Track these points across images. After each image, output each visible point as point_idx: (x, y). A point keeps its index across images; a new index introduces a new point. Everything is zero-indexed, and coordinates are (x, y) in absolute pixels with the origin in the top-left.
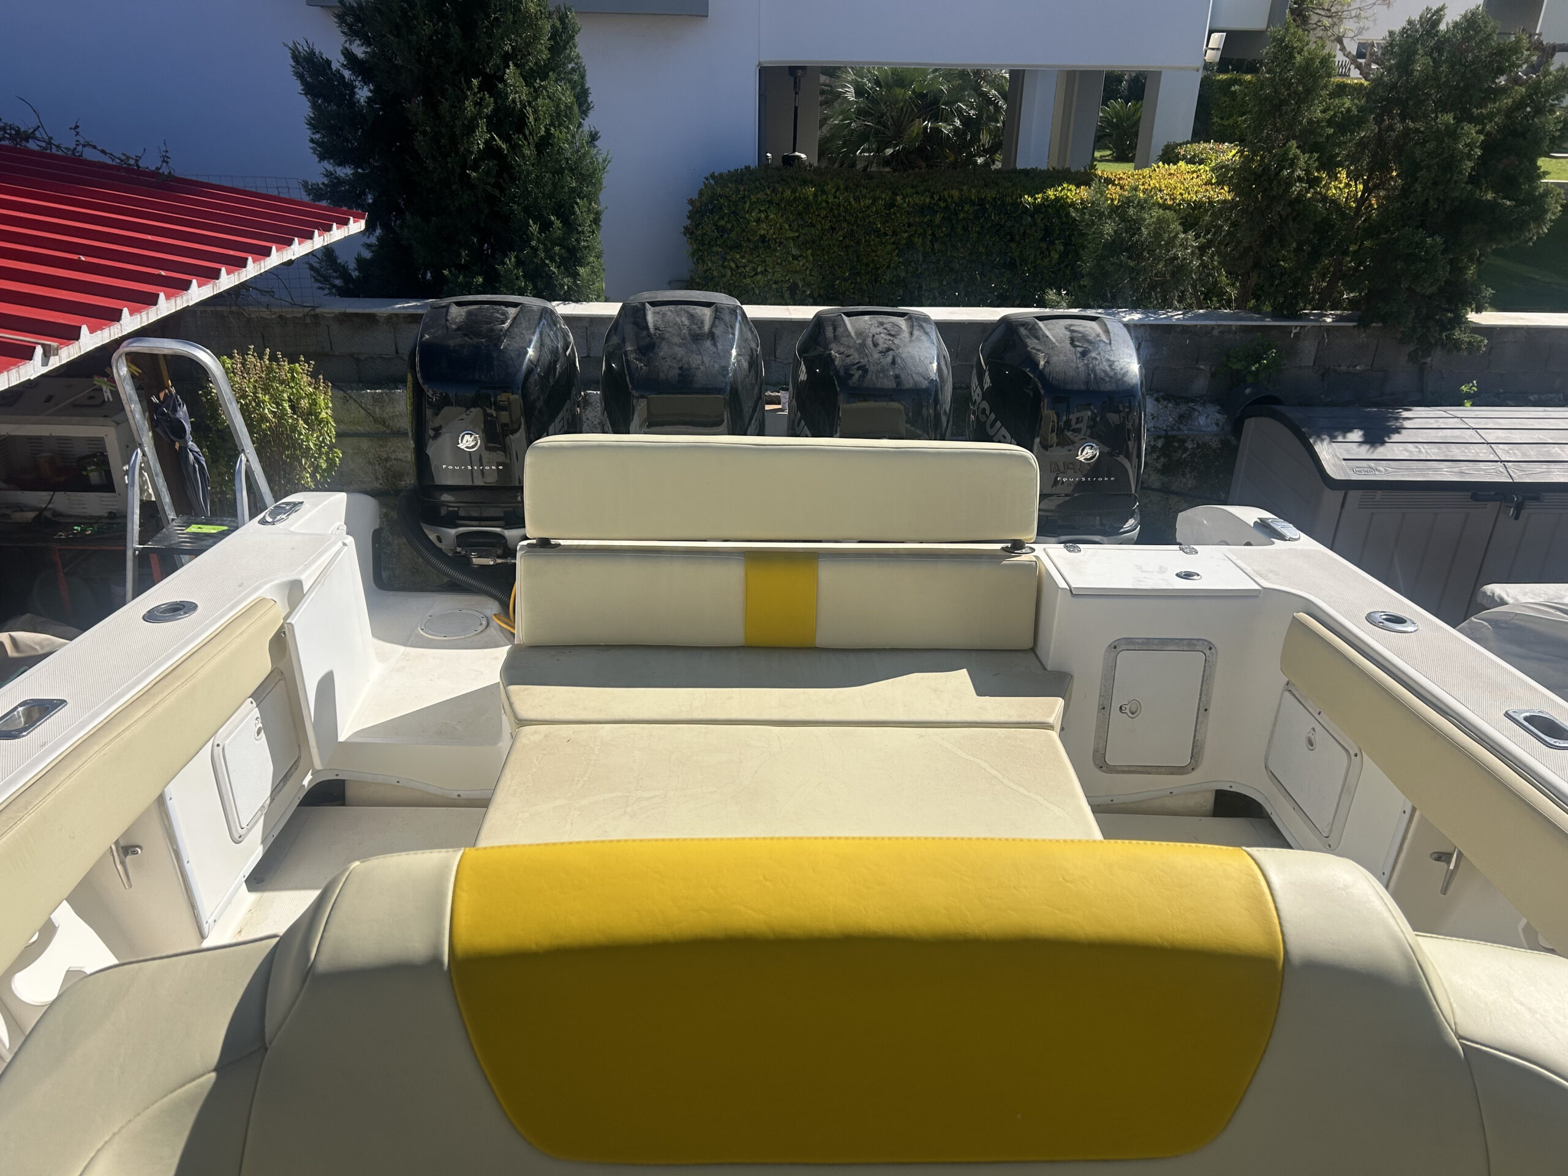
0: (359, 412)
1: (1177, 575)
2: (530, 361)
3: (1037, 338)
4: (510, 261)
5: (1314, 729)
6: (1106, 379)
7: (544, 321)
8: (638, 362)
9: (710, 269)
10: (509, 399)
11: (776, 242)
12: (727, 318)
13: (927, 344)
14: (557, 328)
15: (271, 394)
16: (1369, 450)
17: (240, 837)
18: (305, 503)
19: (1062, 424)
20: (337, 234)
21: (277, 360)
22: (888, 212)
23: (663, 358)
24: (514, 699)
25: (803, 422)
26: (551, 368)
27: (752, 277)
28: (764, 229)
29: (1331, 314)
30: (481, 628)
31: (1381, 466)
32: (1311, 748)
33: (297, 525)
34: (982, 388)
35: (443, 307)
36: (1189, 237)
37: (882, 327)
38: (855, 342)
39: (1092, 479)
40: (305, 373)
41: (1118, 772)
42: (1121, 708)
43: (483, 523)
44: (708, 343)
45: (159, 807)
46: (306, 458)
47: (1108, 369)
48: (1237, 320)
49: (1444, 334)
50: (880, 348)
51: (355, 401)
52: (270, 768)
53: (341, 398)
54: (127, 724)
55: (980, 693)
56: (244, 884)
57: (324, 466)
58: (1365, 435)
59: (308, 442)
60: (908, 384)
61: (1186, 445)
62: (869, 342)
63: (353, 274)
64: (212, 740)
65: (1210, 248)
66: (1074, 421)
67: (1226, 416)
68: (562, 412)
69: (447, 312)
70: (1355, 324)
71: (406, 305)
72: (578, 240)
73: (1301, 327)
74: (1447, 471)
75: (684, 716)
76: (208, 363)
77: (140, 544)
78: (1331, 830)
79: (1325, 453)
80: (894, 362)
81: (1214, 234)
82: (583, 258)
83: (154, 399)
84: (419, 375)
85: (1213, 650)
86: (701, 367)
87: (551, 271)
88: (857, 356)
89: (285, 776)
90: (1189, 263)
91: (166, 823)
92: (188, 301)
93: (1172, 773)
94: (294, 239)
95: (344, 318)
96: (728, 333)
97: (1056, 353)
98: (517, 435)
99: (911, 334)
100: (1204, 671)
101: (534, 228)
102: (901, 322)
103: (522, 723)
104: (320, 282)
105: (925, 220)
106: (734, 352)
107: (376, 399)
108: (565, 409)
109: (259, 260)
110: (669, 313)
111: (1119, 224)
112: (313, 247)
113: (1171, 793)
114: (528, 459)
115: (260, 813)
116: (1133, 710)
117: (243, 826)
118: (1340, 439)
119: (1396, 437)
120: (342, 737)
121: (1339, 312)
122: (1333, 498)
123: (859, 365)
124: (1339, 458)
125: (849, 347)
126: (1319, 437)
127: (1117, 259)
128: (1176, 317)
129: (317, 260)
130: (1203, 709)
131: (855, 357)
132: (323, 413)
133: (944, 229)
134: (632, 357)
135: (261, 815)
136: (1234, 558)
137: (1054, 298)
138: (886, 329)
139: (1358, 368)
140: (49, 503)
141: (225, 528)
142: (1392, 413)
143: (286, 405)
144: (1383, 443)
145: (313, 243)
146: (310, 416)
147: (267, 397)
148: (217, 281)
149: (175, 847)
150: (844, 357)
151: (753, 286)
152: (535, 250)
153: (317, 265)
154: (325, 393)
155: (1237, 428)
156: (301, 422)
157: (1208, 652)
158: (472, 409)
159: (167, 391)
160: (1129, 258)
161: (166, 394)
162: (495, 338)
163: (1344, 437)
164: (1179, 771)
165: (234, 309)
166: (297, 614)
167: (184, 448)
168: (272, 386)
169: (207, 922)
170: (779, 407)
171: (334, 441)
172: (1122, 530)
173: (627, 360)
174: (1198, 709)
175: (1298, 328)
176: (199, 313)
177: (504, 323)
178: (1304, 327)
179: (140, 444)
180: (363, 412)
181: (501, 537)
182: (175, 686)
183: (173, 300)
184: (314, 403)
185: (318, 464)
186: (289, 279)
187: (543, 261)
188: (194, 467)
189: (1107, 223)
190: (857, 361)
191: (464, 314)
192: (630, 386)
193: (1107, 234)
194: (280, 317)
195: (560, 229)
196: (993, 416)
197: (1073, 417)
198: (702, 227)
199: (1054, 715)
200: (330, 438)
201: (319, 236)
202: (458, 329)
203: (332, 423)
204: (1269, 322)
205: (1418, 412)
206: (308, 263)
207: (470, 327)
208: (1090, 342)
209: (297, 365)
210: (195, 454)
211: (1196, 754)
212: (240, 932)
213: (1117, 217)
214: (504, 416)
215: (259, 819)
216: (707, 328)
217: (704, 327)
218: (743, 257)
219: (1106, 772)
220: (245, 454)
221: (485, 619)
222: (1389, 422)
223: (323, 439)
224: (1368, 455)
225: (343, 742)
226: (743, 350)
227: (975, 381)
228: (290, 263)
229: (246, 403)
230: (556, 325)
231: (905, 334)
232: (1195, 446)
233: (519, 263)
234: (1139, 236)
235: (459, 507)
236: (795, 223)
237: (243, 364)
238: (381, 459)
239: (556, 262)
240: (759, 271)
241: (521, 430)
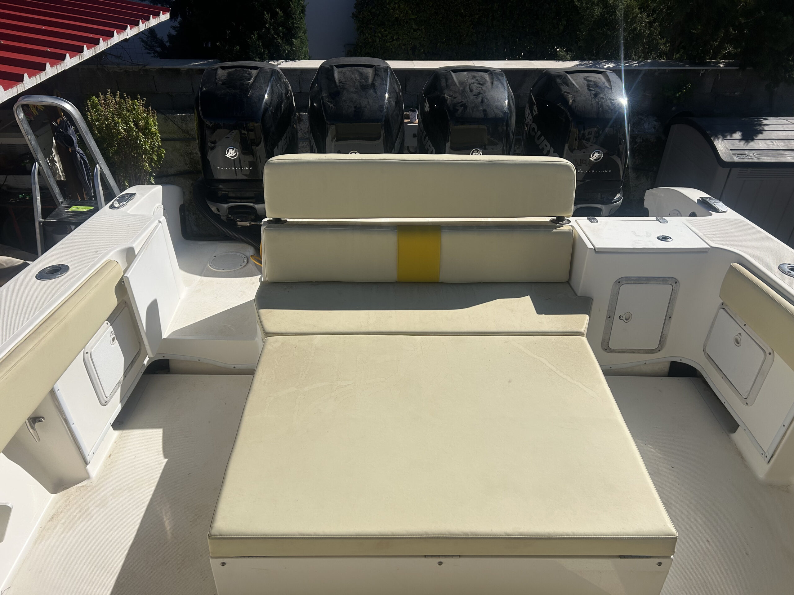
0: (174, 127)
1: (658, 238)
2: (266, 103)
3: (567, 85)
4: (255, 37)
5: (740, 334)
6: (609, 110)
7: (274, 77)
8: (330, 104)
9: (367, 38)
10: (254, 125)
11: (404, 22)
12: (383, 74)
13: (502, 90)
14: (281, 82)
15: (122, 118)
16: (745, 143)
17: (106, 402)
18: (137, 194)
19: (581, 135)
20: (153, 22)
21: (124, 99)
22: (467, 3)
23: (345, 101)
24: (263, 319)
25: (427, 138)
26: (278, 107)
27: (391, 42)
28: (397, 14)
29: (723, 62)
30: (244, 264)
31: (751, 153)
32: (738, 345)
33: (130, 210)
34: (532, 115)
35: (214, 70)
36: (644, 16)
37: (475, 79)
38: (459, 89)
39: (598, 172)
40: (141, 105)
41: (616, 352)
42: (620, 317)
43: (242, 200)
44: (371, 91)
45: (51, 396)
46: (145, 154)
47: (610, 105)
48: (669, 66)
49: (787, 75)
50: (474, 93)
51: (172, 121)
52: (122, 359)
53: (163, 119)
54: (22, 356)
55: (539, 312)
56: (111, 426)
57: (156, 158)
58: (742, 135)
59: (145, 145)
60: (491, 115)
61: (637, 140)
62: (467, 88)
63: (166, 44)
64: (83, 349)
65: (654, 23)
66: (586, 134)
67: (660, 123)
68: (286, 134)
69: (216, 73)
70: (737, 68)
71: (196, 63)
72: (293, 23)
73: (706, 70)
74: (789, 156)
75: (364, 330)
76: (71, 111)
77: (42, 219)
78: (749, 395)
79: (720, 146)
80: (482, 101)
81: (658, 14)
82: (296, 34)
83: (54, 124)
84: (201, 113)
85: (678, 283)
86: (368, 106)
87: (278, 42)
88: (460, 98)
89: (132, 362)
90: (643, 32)
91: (57, 404)
92: (64, 67)
93: (647, 353)
94: (127, 26)
95: (162, 71)
96: (384, 84)
97: (580, 95)
98: (260, 146)
99: (492, 83)
100: (671, 295)
101: (267, 16)
102: (486, 76)
103: (268, 334)
104: (148, 49)
105: (489, 7)
106: (387, 95)
107: (183, 119)
108: (287, 131)
109: (107, 40)
110: (348, 72)
111: (603, 9)
112: (139, 30)
113: (645, 363)
114: (266, 171)
115: (117, 386)
116: (627, 318)
117: (107, 396)
118: (729, 137)
119: (760, 136)
120: (165, 336)
121: (727, 61)
122: (722, 172)
123: (461, 103)
124: (728, 149)
125: (455, 92)
126: (717, 137)
127: (601, 30)
128: (634, 65)
129: (145, 36)
130: (668, 317)
131: (459, 98)
132: (153, 129)
133: (499, 12)
134: (326, 100)
135: (119, 387)
136: (690, 226)
137: (563, 54)
138: (477, 80)
139: (736, 93)
140: (4, 182)
141: (92, 208)
142: (757, 121)
143: (132, 124)
144: (753, 140)
145: (139, 28)
146: (146, 130)
147: (120, 120)
148: (82, 54)
149: (64, 416)
150: (453, 98)
151: (392, 47)
152: (268, 29)
153: (146, 40)
154: (153, 117)
155: (666, 131)
156: (140, 134)
157: (674, 285)
158: (234, 131)
159: (61, 119)
160: (608, 29)
161: (60, 120)
162: (245, 89)
163: (731, 136)
164: (652, 351)
165: (99, 66)
166: (130, 270)
167: (74, 151)
168: (122, 114)
169: (88, 455)
170: (409, 120)
171: (160, 144)
172: (613, 201)
173: (323, 102)
174: (666, 316)
175: (704, 70)
176: (80, 70)
177: (250, 80)
178: (708, 70)
179: (37, 159)
180: (176, 126)
181: (254, 208)
182: (53, 327)
183: (55, 67)
184: (147, 123)
185: (152, 158)
186: (129, 48)
187: (273, 36)
188: (81, 162)
189: (596, 8)
190: (461, 101)
191: (226, 74)
192: (325, 118)
193: (596, 15)
194: (126, 71)
195: (282, 17)
196: (539, 133)
197: (586, 132)
198: (363, 13)
199: (584, 327)
200: (158, 141)
201: (143, 23)
202: (224, 84)
203: (158, 134)
204: (687, 67)
205: (771, 120)
206: (140, 38)
207: (230, 82)
208: (600, 87)
209: (136, 101)
210: (81, 155)
211: (662, 343)
212: (110, 456)
213: (601, 4)
214: (252, 135)
215: (117, 389)
216: (370, 81)
217: (368, 80)
218: (385, 31)
219: (609, 353)
220: (99, 165)
221: (246, 258)
222: (755, 127)
223: (154, 143)
224: (744, 147)
225: (166, 338)
226: (392, 95)
227: (528, 111)
228: (126, 40)
229: (108, 123)
230: (280, 80)
231: (489, 83)
232: (642, 140)
233: (260, 37)
234: (614, 16)
235: (228, 191)
236: (415, 10)
237: (105, 100)
238: (188, 153)
239: (280, 36)
240: (395, 38)
241: (262, 143)
